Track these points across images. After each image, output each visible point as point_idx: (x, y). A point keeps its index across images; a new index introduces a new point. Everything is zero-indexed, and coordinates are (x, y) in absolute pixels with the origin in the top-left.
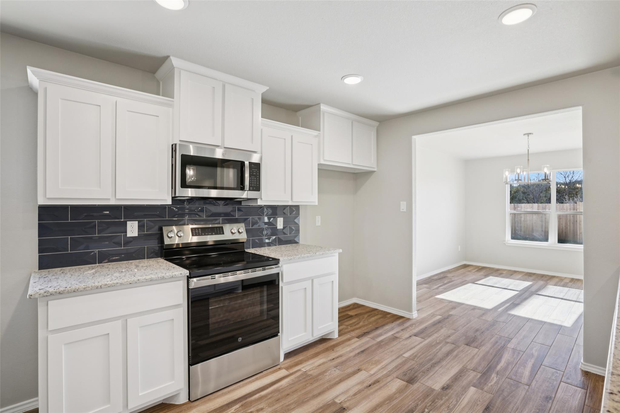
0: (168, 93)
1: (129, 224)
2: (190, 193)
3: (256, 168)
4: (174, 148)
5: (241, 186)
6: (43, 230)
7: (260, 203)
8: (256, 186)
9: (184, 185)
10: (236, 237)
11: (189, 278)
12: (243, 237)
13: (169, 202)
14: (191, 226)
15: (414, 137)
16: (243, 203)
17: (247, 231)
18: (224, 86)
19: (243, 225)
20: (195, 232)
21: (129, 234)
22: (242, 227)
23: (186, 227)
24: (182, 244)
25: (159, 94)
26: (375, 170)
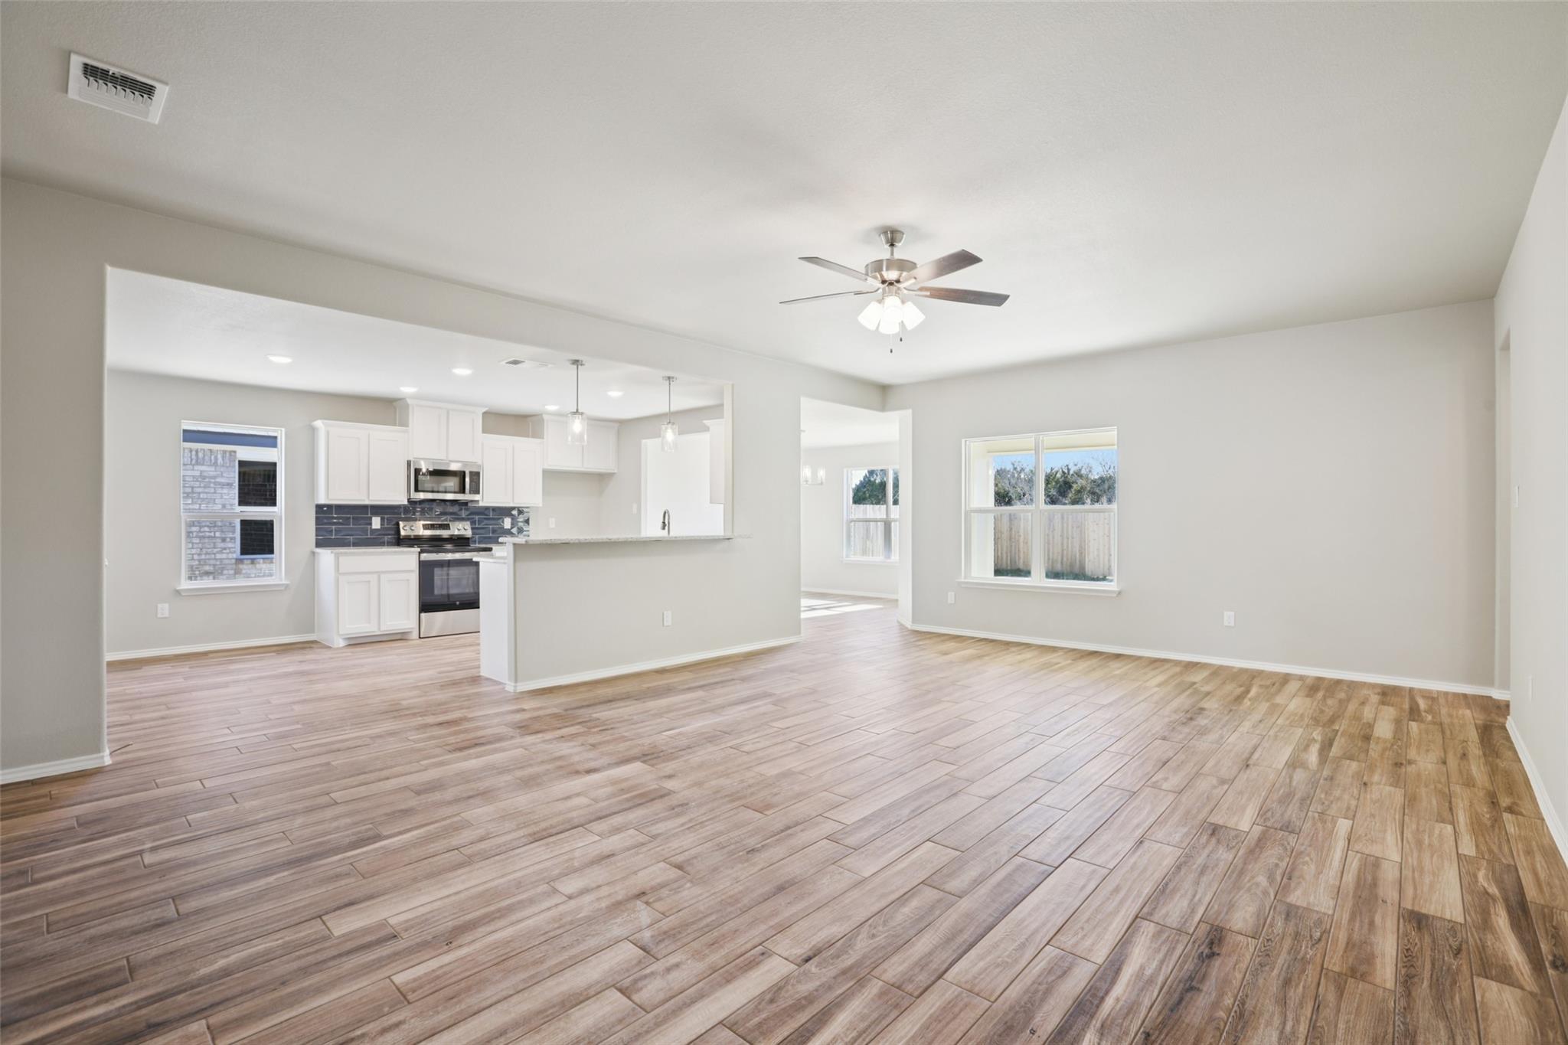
0: (404, 423)
1: (374, 519)
2: (422, 496)
3: (476, 476)
4: (409, 464)
5: (462, 490)
6: (319, 521)
7: (481, 504)
8: (476, 490)
9: (417, 490)
10: (462, 532)
11: (420, 553)
12: (469, 533)
13: (406, 503)
14: (422, 522)
15: (644, 441)
16: (469, 505)
17: (472, 529)
18: (448, 413)
19: (469, 523)
20: (426, 527)
21: (374, 527)
22: (467, 525)
23: (418, 522)
24: (414, 536)
25: (395, 425)
26: (616, 471)
